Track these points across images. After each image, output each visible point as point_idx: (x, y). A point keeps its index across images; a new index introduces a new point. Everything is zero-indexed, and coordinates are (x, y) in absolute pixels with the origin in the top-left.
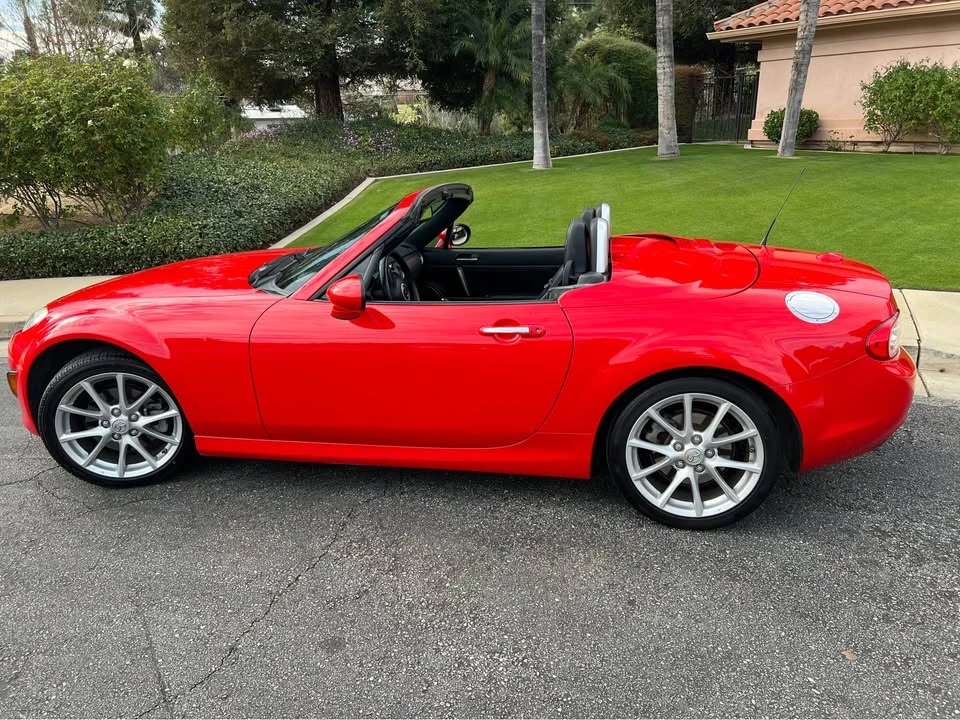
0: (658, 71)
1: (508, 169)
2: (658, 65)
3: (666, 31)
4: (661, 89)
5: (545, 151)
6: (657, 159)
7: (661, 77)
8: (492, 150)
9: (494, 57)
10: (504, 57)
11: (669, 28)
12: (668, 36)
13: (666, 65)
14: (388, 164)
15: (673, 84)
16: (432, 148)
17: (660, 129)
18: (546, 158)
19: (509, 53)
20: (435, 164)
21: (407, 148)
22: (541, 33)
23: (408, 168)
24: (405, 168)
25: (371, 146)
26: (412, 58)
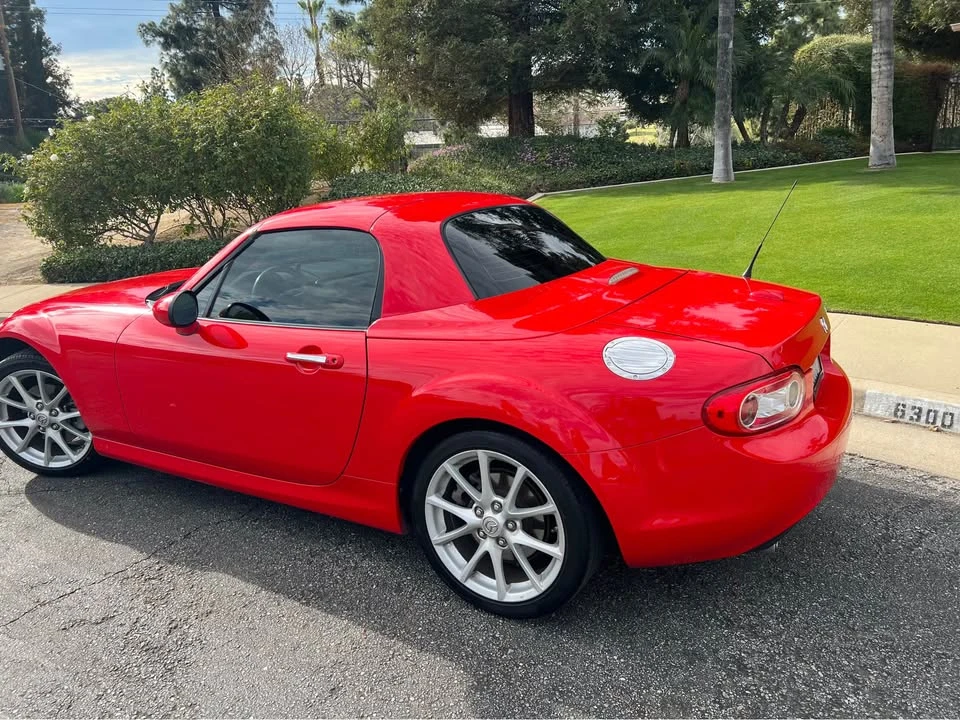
0: (873, 70)
1: (685, 183)
2: (873, 63)
3: (884, 24)
4: (875, 89)
5: (726, 163)
6: (866, 170)
7: (875, 77)
8: (677, 162)
9: (684, 64)
10: (696, 65)
11: (888, 20)
12: (886, 30)
13: (882, 62)
14: (561, 179)
15: (891, 84)
16: (610, 163)
17: (873, 136)
18: (727, 171)
19: (701, 60)
20: (611, 178)
21: (584, 163)
22: (727, 36)
23: (583, 183)
24: (578, 183)
25: (548, 162)
26: (595, 72)
